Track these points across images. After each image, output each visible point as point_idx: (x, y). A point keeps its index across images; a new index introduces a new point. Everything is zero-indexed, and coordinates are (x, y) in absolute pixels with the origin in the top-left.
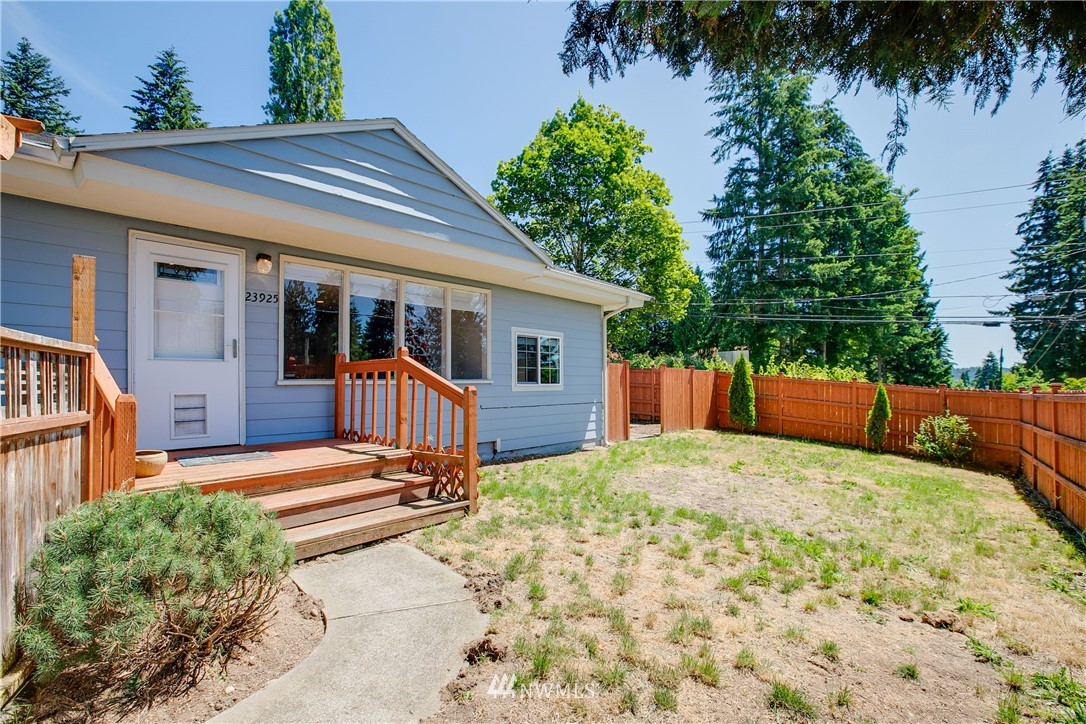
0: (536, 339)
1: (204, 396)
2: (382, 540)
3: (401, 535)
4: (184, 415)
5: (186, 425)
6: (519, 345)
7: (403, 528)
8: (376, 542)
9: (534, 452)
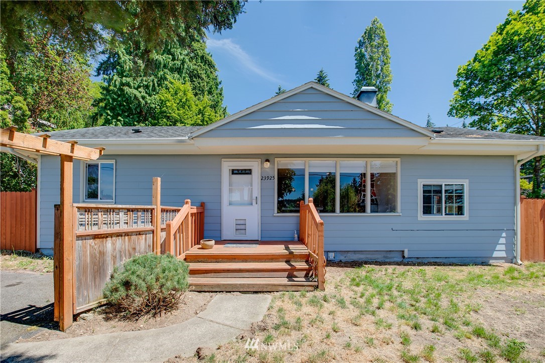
0: (441, 186)
1: (245, 220)
2: (263, 292)
3: (273, 292)
4: (239, 227)
5: (239, 231)
6: (424, 191)
7: (274, 289)
8: (260, 292)
9: (437, 260)
